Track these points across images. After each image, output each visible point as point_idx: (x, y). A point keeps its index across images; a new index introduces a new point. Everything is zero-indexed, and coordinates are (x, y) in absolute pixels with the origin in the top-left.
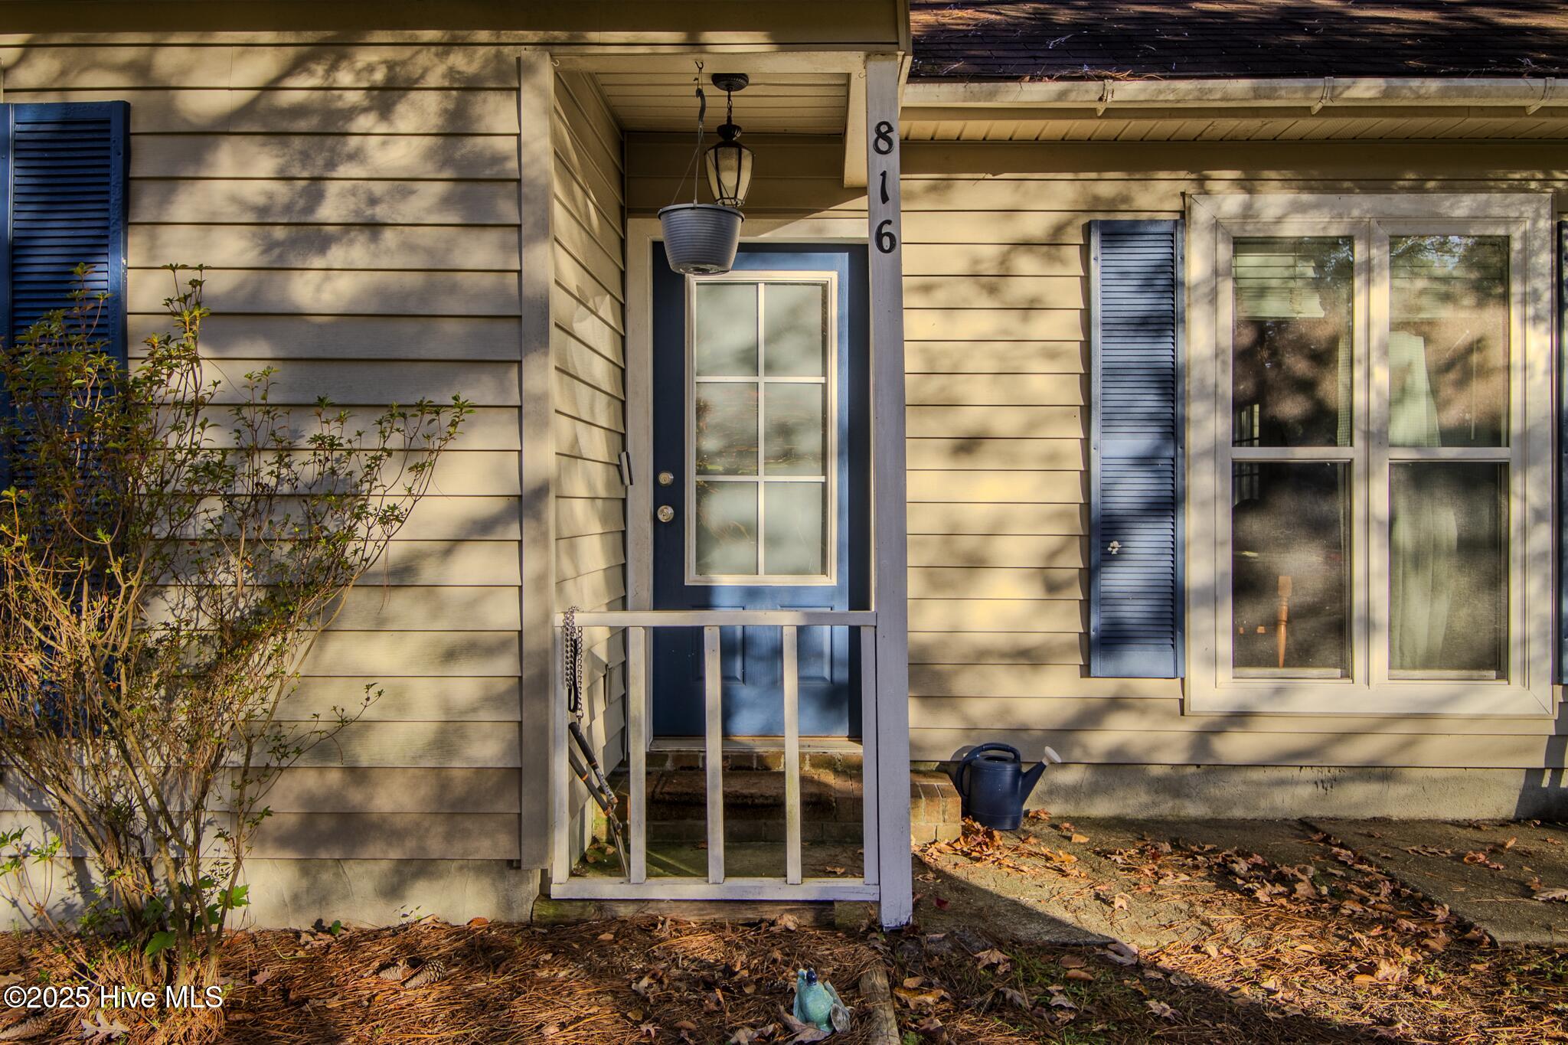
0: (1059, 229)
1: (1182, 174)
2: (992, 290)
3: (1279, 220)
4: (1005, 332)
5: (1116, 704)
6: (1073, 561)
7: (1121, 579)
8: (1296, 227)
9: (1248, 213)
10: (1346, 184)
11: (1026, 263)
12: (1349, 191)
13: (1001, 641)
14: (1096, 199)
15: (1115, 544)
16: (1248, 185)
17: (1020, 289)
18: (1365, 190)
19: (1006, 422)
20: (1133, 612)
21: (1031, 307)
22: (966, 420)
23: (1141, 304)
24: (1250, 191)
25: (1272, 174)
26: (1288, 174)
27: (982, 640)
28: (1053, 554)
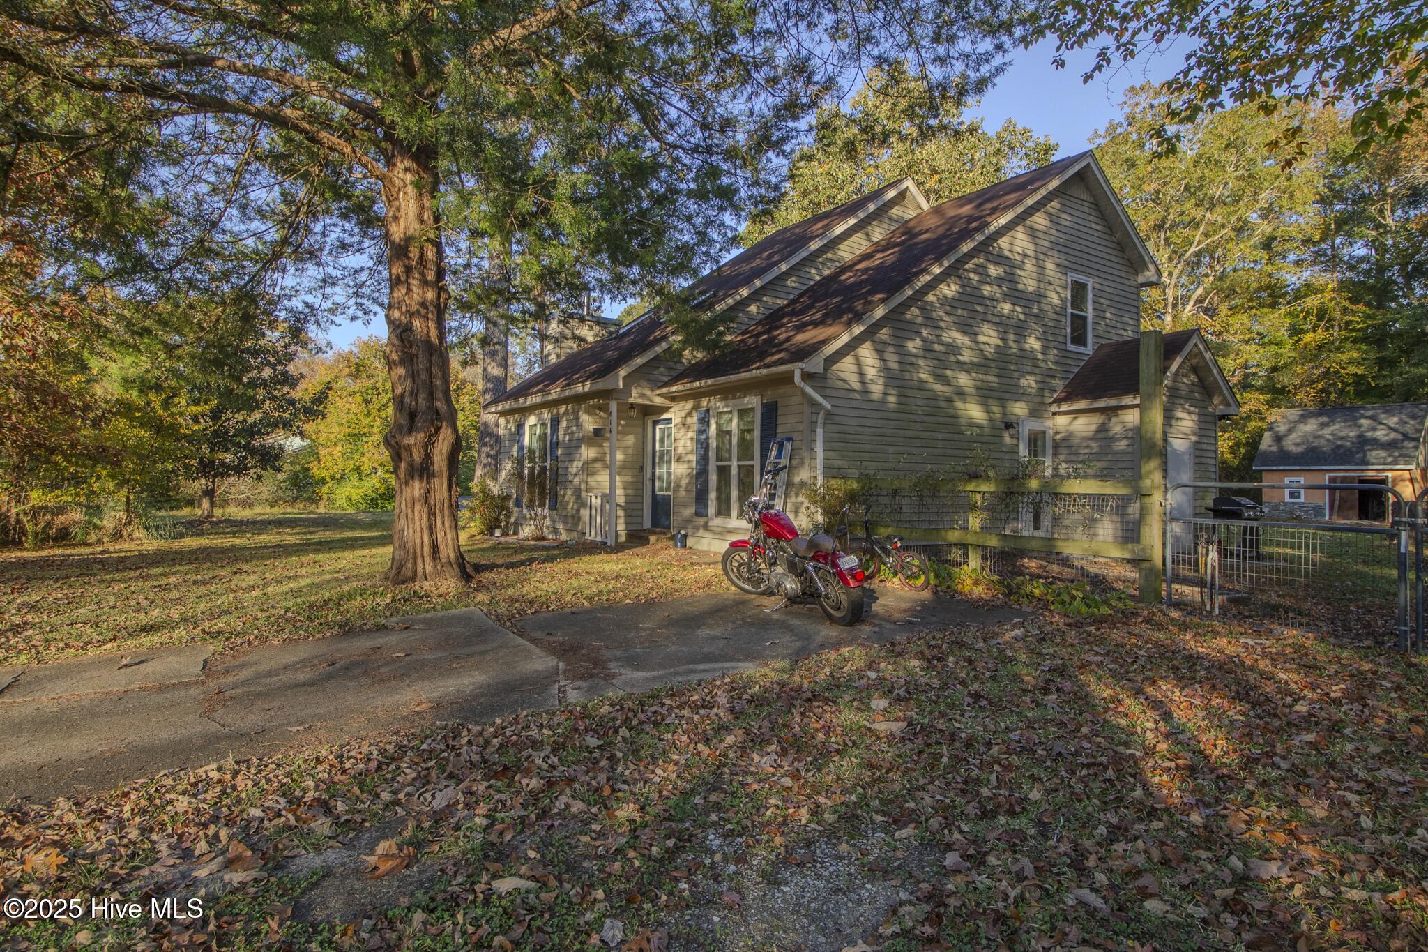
0: (692, 411)
2: (684, 426)
17: (687, 425)
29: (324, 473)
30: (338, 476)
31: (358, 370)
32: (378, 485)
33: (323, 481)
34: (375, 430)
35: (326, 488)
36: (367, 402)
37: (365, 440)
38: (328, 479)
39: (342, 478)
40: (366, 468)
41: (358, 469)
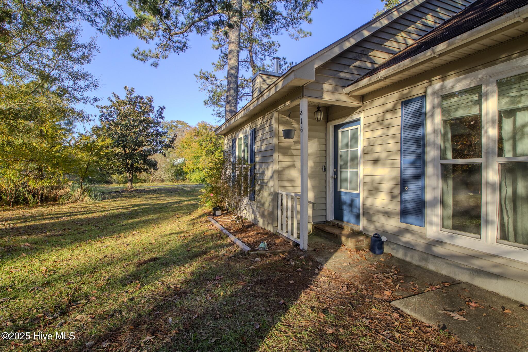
0: (395, 106)
1: (425, 82)
2: (381, 124)
3: (453, 87)
4: (384, 134)
5: (407, 230)
6: (397, 191)
7: (408, 196)
8: (458, 87)
9: (442, 87)
10: (479, 67)
11: (388, 116)
12: (479, 69)
13: (382, 209)
14: (403, 95)
15: (407, 187)
16: (443, 79)
17: (386, 122)
18: (485, 67)
19: (383, 155)
20: (410, 206)
21: (389, 127)
22: (376, 156)
23: (413, 121)
24: (443, 81)
25: (452, 73)
26: (457, 71)
27: (379, 208)
28: (392, 189)
29: (187, 170)
30: (192, 171)
31: (198, 134)
32: (205, 174)
33: (186, 173)
34: (203, 154)
35: (188, 175)
36: (201, 145)
37: (200, 158)
38: (188, 172)
39: (193, 172)
40: (201, 168)
41: (198, 168)
